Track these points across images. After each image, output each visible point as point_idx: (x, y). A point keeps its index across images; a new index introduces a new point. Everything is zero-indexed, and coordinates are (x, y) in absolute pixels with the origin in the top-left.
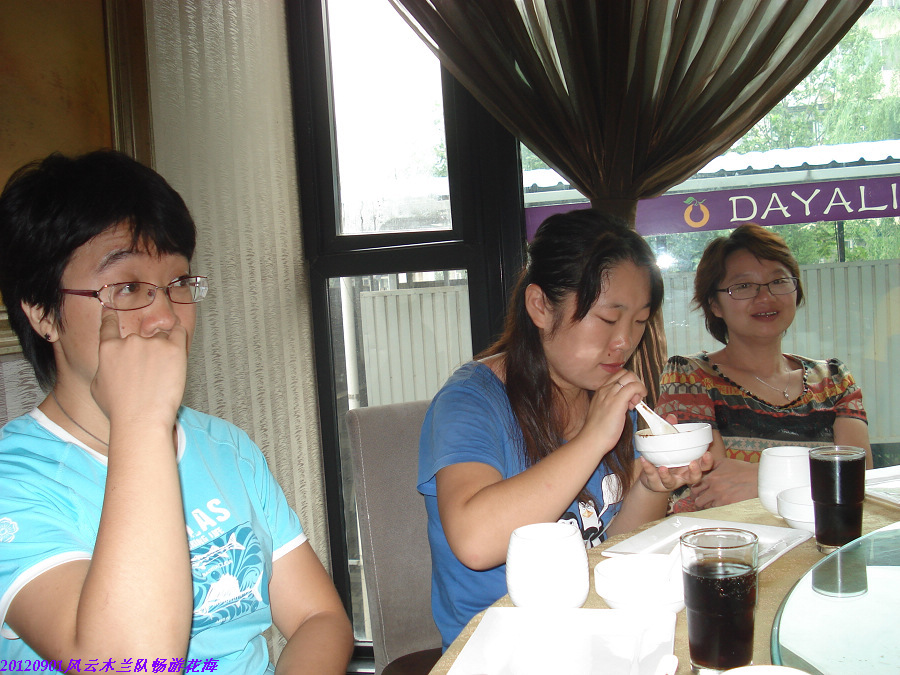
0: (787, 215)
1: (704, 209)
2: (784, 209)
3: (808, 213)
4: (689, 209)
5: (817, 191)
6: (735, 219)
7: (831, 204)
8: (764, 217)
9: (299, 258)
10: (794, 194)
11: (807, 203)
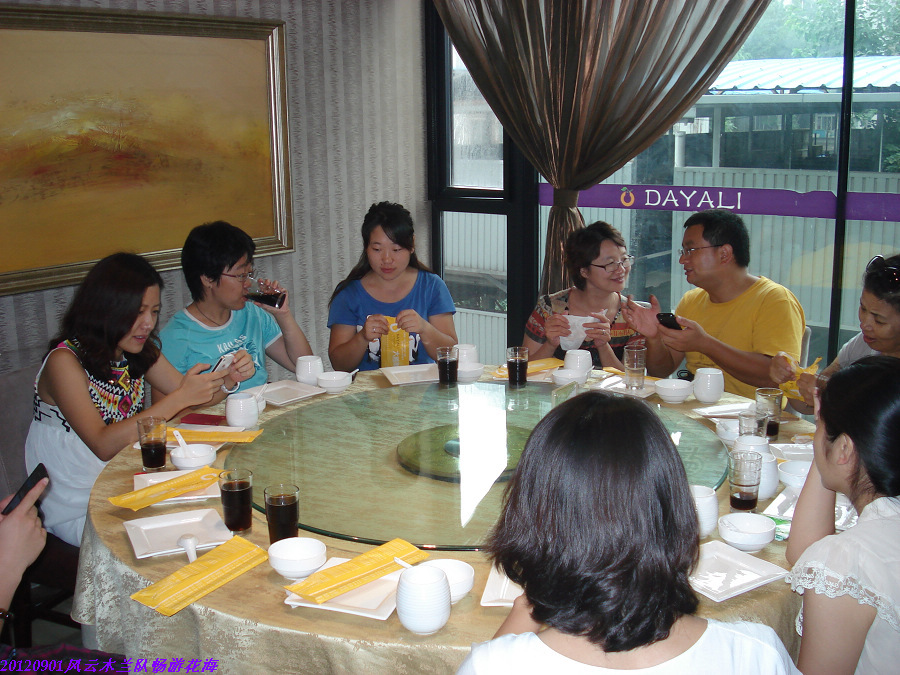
0: (677, 205)
1: (631, 195)
2: (675, 201)
3: (688, 205)
4: (623, 195)
5: (695, 192)
6: (648, 204)
7: (702, 201)
8: (664, 204)
9: (422, 199)
10: (681, 192)
11: (688, 199)
